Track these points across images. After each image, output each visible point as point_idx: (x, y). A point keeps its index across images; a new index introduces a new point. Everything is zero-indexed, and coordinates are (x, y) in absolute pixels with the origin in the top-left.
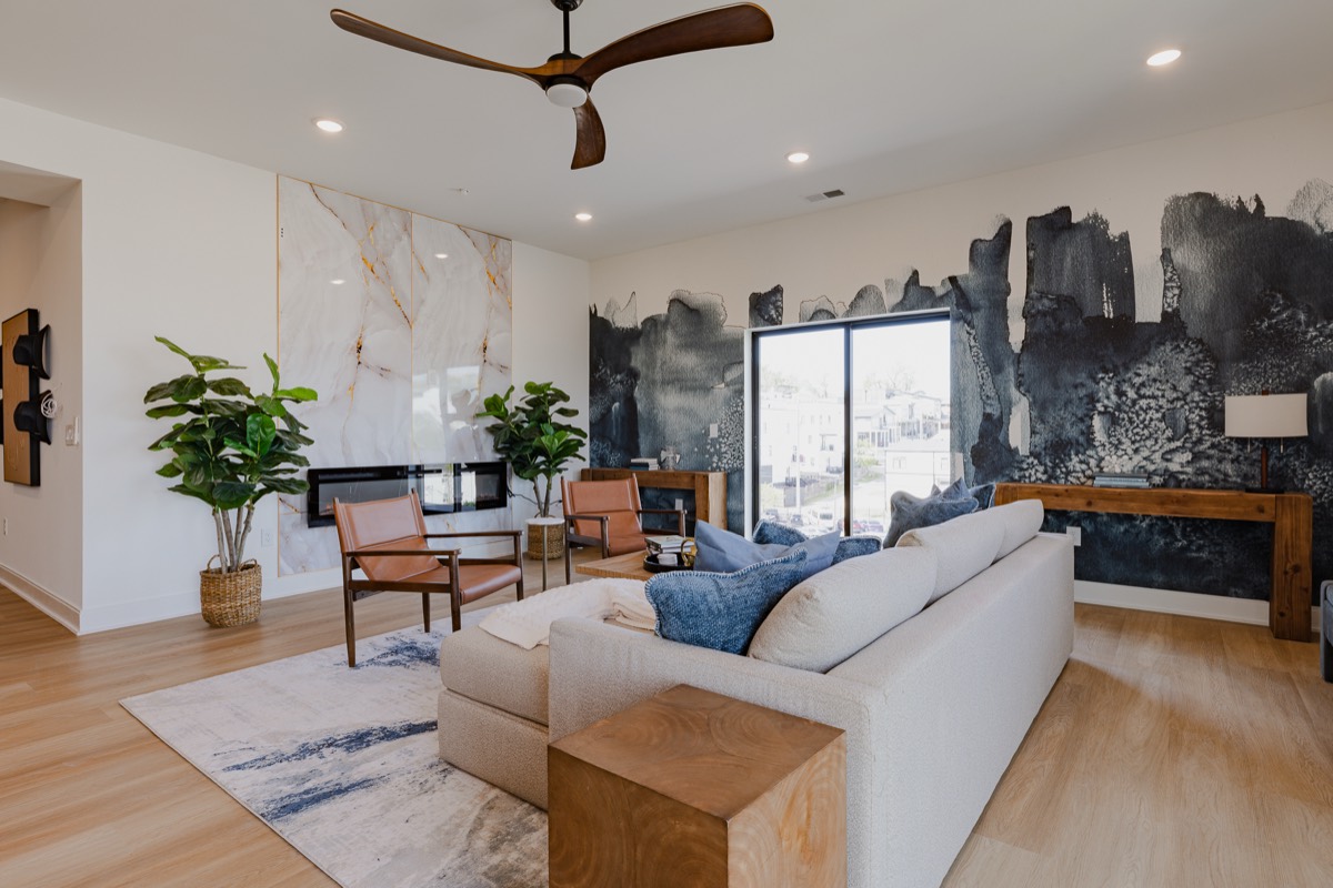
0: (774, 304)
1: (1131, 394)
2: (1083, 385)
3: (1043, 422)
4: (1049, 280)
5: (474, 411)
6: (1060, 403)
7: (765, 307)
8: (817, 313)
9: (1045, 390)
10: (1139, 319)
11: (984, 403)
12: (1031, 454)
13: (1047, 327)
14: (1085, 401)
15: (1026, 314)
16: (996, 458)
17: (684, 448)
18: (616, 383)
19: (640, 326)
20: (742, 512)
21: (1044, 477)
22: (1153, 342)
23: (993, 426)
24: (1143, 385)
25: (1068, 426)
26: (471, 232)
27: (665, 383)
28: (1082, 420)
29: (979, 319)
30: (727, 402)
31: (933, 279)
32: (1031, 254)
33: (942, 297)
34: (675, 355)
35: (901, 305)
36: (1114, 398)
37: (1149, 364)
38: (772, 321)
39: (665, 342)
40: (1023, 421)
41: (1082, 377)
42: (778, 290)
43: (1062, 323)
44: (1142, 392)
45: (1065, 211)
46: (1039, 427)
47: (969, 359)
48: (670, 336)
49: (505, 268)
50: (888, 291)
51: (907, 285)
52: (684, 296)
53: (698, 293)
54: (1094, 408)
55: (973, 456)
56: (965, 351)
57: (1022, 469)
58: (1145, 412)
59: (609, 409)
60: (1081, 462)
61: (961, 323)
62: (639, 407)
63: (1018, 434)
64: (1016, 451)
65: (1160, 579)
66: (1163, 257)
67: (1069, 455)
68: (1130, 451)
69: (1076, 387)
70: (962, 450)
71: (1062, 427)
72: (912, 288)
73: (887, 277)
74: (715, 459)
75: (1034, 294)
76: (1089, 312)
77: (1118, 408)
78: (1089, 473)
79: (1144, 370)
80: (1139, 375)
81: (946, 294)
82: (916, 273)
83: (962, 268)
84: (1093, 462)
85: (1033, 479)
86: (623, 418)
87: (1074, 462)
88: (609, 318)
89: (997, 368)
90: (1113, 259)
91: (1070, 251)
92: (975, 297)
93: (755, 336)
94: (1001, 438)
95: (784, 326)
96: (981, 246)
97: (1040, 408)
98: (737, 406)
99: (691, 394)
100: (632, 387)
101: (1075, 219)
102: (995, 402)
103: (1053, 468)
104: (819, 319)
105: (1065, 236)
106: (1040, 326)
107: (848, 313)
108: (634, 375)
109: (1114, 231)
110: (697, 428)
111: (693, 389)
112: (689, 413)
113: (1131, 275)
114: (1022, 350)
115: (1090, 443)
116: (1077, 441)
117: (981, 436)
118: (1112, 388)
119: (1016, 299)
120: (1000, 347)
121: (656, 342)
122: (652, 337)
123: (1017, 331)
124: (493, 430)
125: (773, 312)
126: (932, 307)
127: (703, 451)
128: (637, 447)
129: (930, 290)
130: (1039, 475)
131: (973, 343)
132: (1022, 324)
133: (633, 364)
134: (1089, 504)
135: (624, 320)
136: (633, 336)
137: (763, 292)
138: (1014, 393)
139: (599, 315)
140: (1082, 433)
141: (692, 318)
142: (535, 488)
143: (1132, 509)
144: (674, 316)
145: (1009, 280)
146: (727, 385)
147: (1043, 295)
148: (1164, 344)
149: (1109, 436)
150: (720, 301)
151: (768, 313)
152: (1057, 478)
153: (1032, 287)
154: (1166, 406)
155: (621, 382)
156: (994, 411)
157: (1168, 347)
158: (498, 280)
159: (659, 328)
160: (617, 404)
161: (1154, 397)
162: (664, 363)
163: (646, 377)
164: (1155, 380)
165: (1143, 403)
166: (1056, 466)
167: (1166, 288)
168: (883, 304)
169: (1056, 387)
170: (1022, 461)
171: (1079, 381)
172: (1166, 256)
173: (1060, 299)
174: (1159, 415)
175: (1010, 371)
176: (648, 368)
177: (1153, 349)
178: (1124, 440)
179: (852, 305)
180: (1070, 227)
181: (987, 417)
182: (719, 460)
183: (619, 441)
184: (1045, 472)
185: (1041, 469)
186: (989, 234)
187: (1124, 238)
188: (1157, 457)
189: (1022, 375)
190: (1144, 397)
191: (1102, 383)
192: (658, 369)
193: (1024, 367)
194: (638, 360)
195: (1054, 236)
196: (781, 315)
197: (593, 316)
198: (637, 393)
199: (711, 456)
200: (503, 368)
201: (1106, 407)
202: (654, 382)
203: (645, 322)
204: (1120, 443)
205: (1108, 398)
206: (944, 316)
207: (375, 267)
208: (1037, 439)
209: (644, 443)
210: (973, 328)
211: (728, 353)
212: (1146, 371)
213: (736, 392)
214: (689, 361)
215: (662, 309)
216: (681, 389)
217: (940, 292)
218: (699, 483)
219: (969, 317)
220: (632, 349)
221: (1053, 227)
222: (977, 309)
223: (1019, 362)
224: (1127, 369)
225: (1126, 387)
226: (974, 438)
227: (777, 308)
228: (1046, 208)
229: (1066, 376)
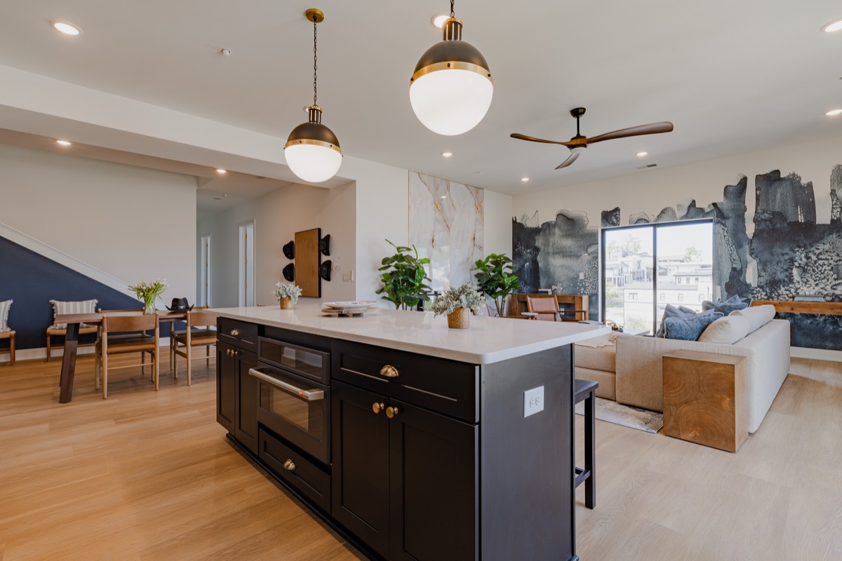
0: (615, 216)
1: (814, 258)
2: (787, 254)
3: (765, 271)
4: (768, 205)
5: (470, 268)
6: (775, 262)
7: (610, 217)
8: (638, 221)
9: (766, 256)
10: (818, 222)
11: (732, 262)
12: (758, 286)
13: (767, 226)
14: (788, 261)
15: (755, 221)
16: (739, 288)
17: (565, 284)
18: (527, 254)
19: (540, 227)
20: (597, 314)
21: (766, 297)
22: (826, 234)
23: (737, 274)
24: (820, 253)
25: (779, 273)
26: (470, 187)
27: (554, 253)
28: (786, 270)
29: (729, 223)
30: (589, 263)
31: (704, 204)
32: (758, 192)
33: (708, 213)
34: (559, 239)
35: (686, 216)
36: (804, 260)
37: (824, 244)
38: (614, 224)
39: (554, 234)
40: (754, 271)
41: (787, 250)
42: (617, 210)
43: (775, 225)
44: (820, 257)
45: (778, 172)
46: (763, 273)
47: (724, 241)
48: (557, 231)
49: (481, 202)
50: (678, 210)
51: (689, 207)
52: (565, 213)
53: (573, 210)
54: (793, 265)
55: (726, 288)
56: (721, 238)
57: (753, 294)
58: (822, 266)
59: (523, 266)
60: (786, 290)
61: (719, 224)
62: (540, 265)
63: (751, 276)
64: (750, 285)
65: (831, 345)
66: (831, 194)
67: (780, 287)
68: (813, 285)
69: (783, 254)
70: (720, 284)
71: (775, 273)
72: (692, 209)
73: (679, 202)
74: (582, 289)
75: (759, 211)
76: (791, 219)
77: (807, 264)
78: (790, 295)
79: (821, 247)
80: (818, 249)
81: (711, 211)
82: (694, 201)
83: (720, 199)
84: (793, 290)
85: (759, 298)
86: (531, 270)
87: (782, 290)
88: (523, 222)
89: (739, 246)
90: (804, 194)
91: (779, 191)
92: (726, 213)
93: (603, 231)
94: (742, 279)
95: (620, 226)
96: (731, 189)
97: (763, 265)
98: (595, 264)
99: (568, 259)
100: (536, 256)
101: (782, 176)
102: (738, 262)
103: (771, 293)
104: (640, 222)
105: (777, 184)
106: (763, 226)
107: (656, 220)
108: (537, 250)
109: (804, 182)
110: (572, 275)
111: (570, 256)
112: (568, 268)
113: (813, 202)
114: (753, 237)
115: (791, 281)
116: (784, 281)
117: (730, 278)
118: (803, 255)
119: (750, 213)
120: (741, 236)
121: (549, 234)
122: (547, 231)
123: (750, 229)
124: (478, 276)
125: (614, 220)
126: (703, 217)
127: (575, 285)
128: (539, 284)
129: (702, 210)
130: (763, 296)
131: (726, 234)
132: (753, 225)
133: (536, 244)
134: (792, 309)
135: (531, 224)
136: (537, 231)
137: (609, 210)
138: (749, 258)
139: (518, 221)
140: (787, 276)
141: (570, 223)
142: (496, 302)
143: (816, 311)
144: (560, 222)
145: (746, 204)
146: (589, 254)
147: (764, 211)
148: (832, 234)
149: (802, 278)
150: (585, 214)
151: (611, 220)
152: (772, 298)
153: (759, 208)
154: (833, 263)
155: (530, 253)
156: (738, 266)
157: (834, 236)
158: (479, 208)
159: (551, 227)
160: (528, 264)
161: (826, 259)
162: (554, 244)
163: (544, 251)
164: (827, 252)
165: (821, 262)
166: (771, 292)
167: (833, 208)
168: (675, 216)
169: (772, 254)
170: (753, 290)
171: (784, 252)
172: (833, 193)
173: (774, 213)
174: (830, 268)
175: (747, 247)
176: (545, 246)
177: (826, 236)
178: (810, 280)
179: (658, 217)
180: (780, 179)
181: (734, 269)
182: (585, 289)
183: (528, 281)
184: (766, 295)
185: (764, 293)
186: (735, 182)
187: (810, 185)
188: (828, 288)
189: (753, 249)
190: (819, 259)
191: (797, 253)
192: (550, 247)
193: (754, 245)
194: (539, 242)
195: (771, 184)
196: (619, 221)
197: (514, 222)
198: (539, 258)
199: (580, 288)
200: (481, 248)
201: (800, 264)
202: (548, 253)
203: (543, 225)
204: (808, 281)
205: (801, 260)
206: (711, 221)
207: (438, 206)
208: (762, 279)
209: (543, 282)
210: (726, 227)
211: (589, 240)
213: (594, 258)
214: (568, 243)
215: (553, 219)
216: (563, 256)
217: (707, 210)
218: (577, 300)
219: (724, 222)
220: (536, 237)
221: (771, 180)
222: (728, 218)
223: (751, 243)
224: (811, 246)
225: (811, 255)
226: (726, 279)
227: (616, 218)
228: (766, 170)
229: (778, 250)
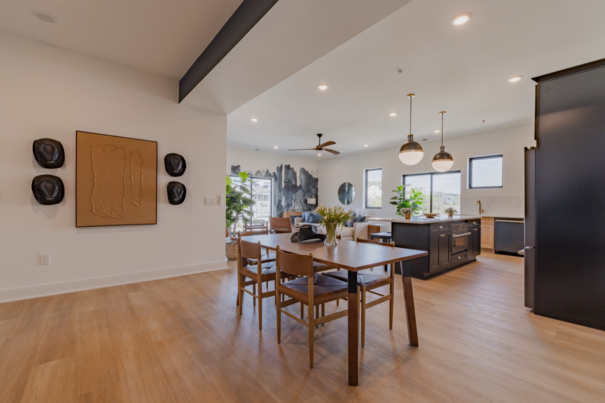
0: (238, 169)
3: (286, 201)
4: (287, 176)
6: (288, 198)
7: (235, 170)
9: (287, 195)
10: (297, 185)
11: (278, 197)
12: (285, 206)
14: (291, 198)
15: (285, 182)
16: (280, 207)
22: (299, 189)
23: (280, 201)
24: (298, 196)
28: (291, 201)
29: (278, 181)
31: (271, 172)
32: (285, 171)
35: (265, 176)
38: (237, 173)
40: (284, 201)
41: (291, 194)
42: (239, 166)
43: (289, 184)
45: (289, 165)
50: (263, 172)
51: (266, 172)
55: (277, 207)
57: (283, 209)
58: (298, 200)
61: (275, 181)
63: (283, 204)
64: (283, 206)
66: (300, 176)
70: (275, 206)
71: (289, 202)
73: (263, 169)
75: (285, 179)
76: (292, 183)
78: (292, 210)
81: (273, 175)
82: (268, 170)
83: (276, 171)
84: (292, 208)
87: (290, 208)
89: (280, 191)
90: (294, 174)
91: (290, 172)
92: (277, 177)
94: (281, 204)
96: (278, 168)
97: (286, 198)
101: (291, 167)
102: (280, 197)
106: (286, 184)
109: (295, 171)
113: (296, 178)
114: (284, 188)
115: (292, 205)
116: (290, 204)
119: (283, 179)
120: (281, 187)
123: (283, 185)
125: (237, 171)
126: (270, 177)
129: (270, 174)
131: (277, 186)
137: (235, 166)
138: (283, 196)
145: (282, 175)
147: (287, 179)
149: (294, 204)
153: (285, 177)
161: (299, 198)
167: (300, 181)
168: (262, 175)
173: (289, 180)
175: (282, 192)
178: (296, 204)
179: (256, 174)
180: (290, 168)
181: (279, 200)
186: (279, 166)
189: (284, 193)
191: (293, 195)
201: (294, 199)
205: (294, 197)
206: (273, 179)
208: (286, 204)
210: (277, 183)
212: (298, 193)
221: (288, 168)
222: (278, 179)
223: (283, 190)
224: (296, 193)
225: (296, 196)
226: (277, 204)
227: (239, 171)
228: (287, 164)
229: (289, 194)
